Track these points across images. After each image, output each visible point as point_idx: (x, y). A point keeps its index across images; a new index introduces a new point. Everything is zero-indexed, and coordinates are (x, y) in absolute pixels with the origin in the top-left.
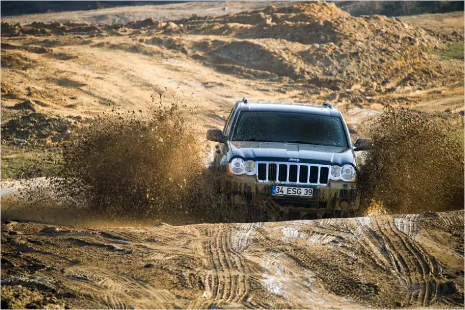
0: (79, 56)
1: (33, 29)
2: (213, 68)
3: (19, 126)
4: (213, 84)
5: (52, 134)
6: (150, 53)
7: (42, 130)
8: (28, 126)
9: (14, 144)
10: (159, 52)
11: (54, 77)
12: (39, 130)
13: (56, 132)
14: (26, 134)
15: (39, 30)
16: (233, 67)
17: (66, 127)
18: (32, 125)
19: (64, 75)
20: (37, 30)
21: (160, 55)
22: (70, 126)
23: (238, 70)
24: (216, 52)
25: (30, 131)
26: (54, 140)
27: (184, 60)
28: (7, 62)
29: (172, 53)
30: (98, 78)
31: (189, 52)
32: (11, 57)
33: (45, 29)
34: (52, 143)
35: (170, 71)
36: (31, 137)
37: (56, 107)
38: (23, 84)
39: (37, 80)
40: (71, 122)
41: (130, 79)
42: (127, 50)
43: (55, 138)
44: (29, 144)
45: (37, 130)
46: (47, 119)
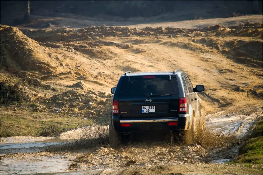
0: (147, 51)
1: (142, 32)
2: (233, 59)
3: (58, 99)
4: (226, 71)
5: (79, 105)
6: (195, 49)
7: (73, 102)
8: (65, 99)
9: (52, 111)
10: (200, 49)
11: (121, 65)
12: (71, 102)
13: (82, 104)
14: (62, 104)
15: (146, 32)
16: (246, 59)
17: (90, 100)
18: (67, 98)
19: (129, 63)
20: (144, 33)
21: (200, 50)
22: (92, 100)
23: (249, 61)
24: (238, 49)
25: (65, 103)
26: (80, 109)
27: (214, 54)
28: (99, 54)
29: (209, 49)
30: (150, 66)
31: (221, 49)
32: (102, 51)
33: (150, 32)
34: (78, 111)
35: (202, 62)
36: (65, 107)
37: (109, 86)
38: (98, 69)
39: (110, 67)
40: (93, 97)
41: (172, 67)
42: (180, 47)
43: (81, 107)
44: (62, 111)
45: (70, 102)
46: (78, 94)
